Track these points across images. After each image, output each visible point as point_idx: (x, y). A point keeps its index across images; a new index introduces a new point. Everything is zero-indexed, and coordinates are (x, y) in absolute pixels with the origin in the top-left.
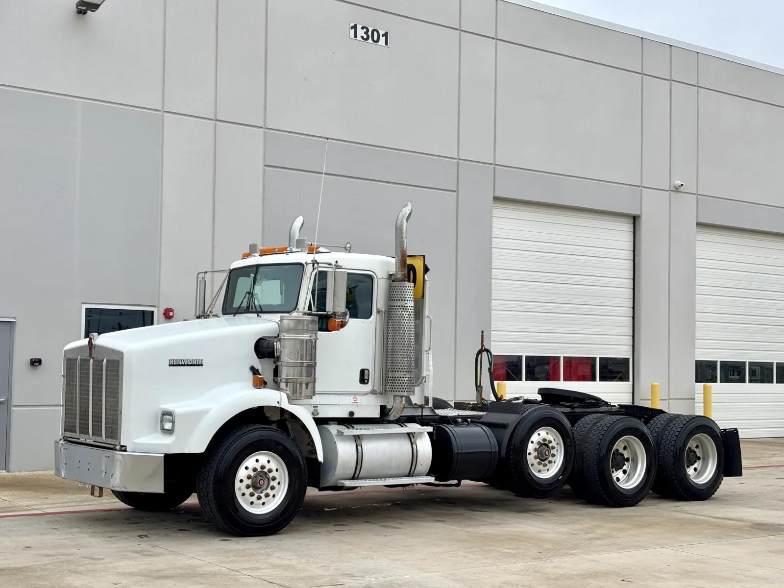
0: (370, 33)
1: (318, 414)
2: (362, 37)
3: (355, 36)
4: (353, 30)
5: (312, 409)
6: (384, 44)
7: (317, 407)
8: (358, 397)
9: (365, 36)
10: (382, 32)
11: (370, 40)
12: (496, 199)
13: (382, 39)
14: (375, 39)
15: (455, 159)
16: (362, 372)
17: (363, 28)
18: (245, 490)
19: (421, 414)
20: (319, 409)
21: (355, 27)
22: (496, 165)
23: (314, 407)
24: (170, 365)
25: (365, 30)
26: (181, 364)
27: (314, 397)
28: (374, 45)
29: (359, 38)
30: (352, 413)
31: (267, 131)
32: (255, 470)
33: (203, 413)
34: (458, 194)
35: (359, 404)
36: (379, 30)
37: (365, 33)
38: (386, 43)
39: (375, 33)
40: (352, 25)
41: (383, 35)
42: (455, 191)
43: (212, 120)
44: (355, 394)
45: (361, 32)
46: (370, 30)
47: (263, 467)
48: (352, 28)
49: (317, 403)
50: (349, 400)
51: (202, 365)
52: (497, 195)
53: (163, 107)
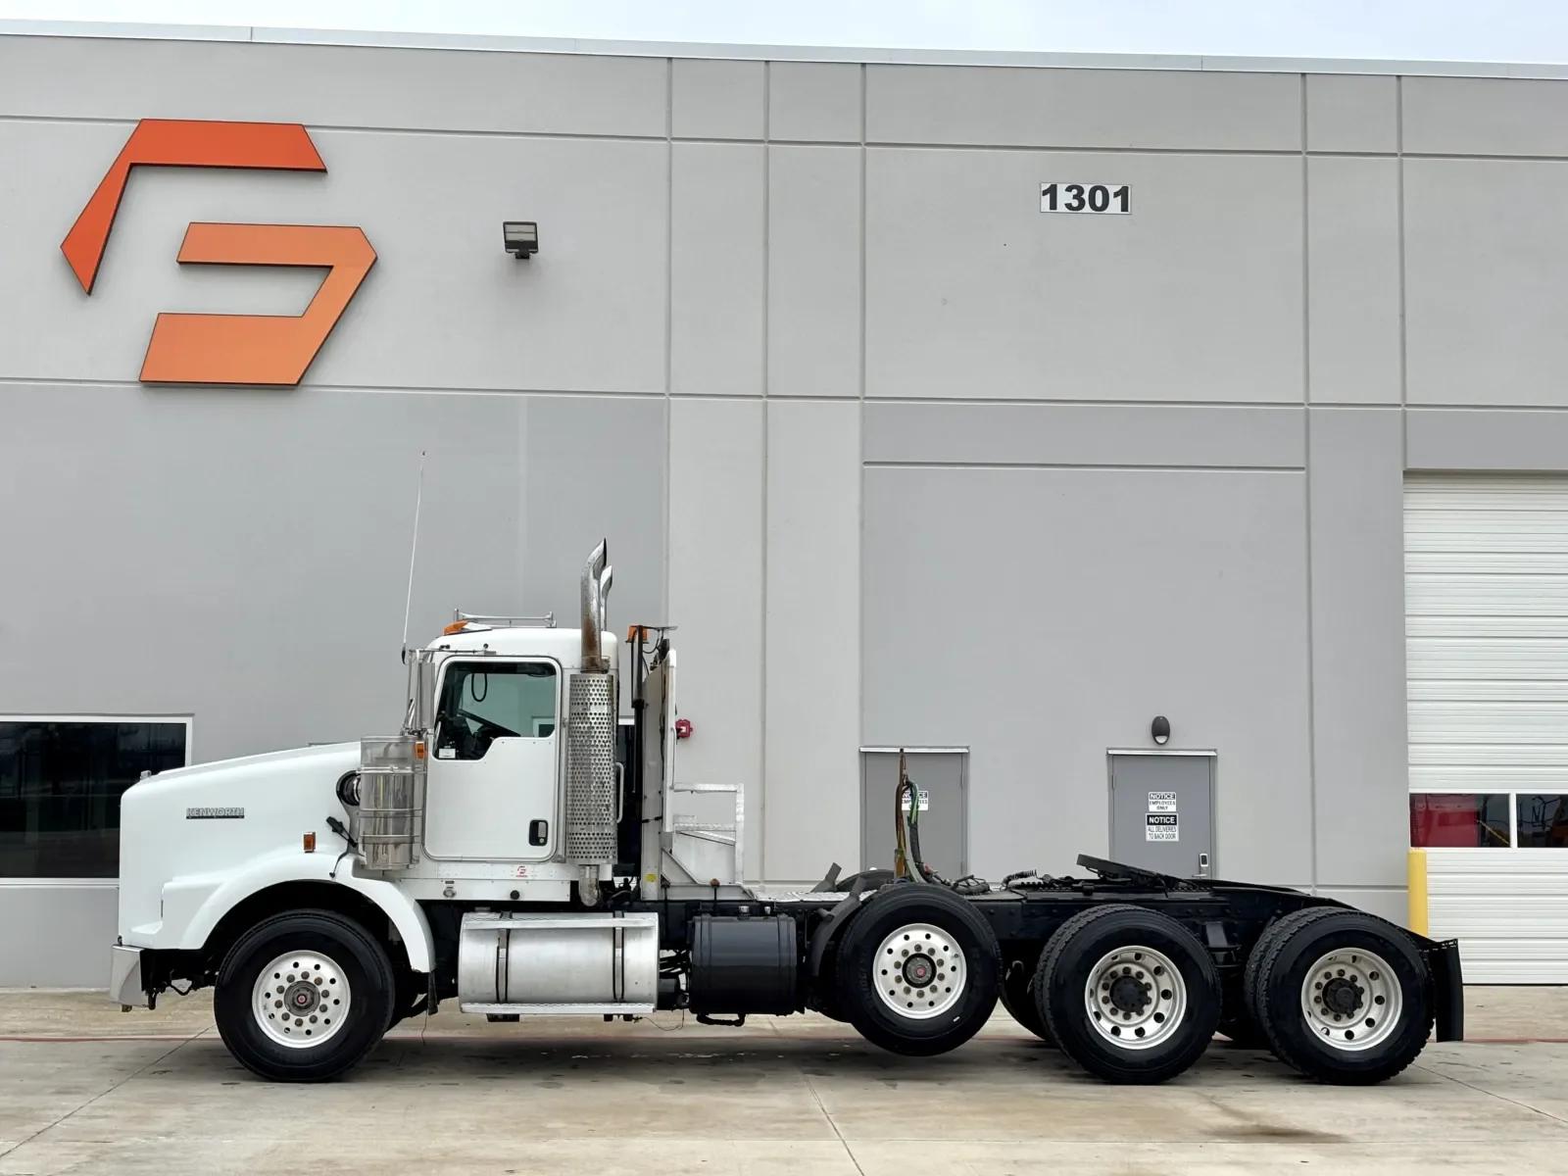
0: (1086, 196)
1: (453, 894)
2: (1069, 206)
3: (1053, 206)
4: (1048, 196)
5: (445, 886)
6: (1118, 210)
7: (453, 882)
8: (529, 868)
9: (1075, 203)
10: (1112, 190)
11: (1087, 208)
12: (1410, 474)
13: (1115, 204)
14: (1099, 202)
15: (1302, 404)
16: (534, 825)
17: (1069, 189)
18: (273, 1009)
19: (712, 898)
20: (456, 887)
21: (1052, 191)
22: (1407, 405)
23: (447, 882)
24: (188, 818)
25: (1075, 192)
26: (205, 815)
27: (411, 866)
28: (1098, 216)
29: (1061, 207)
30: (515, 894)
31: (866, 402)
32: (291, 979)
33: (208, 890)
34: (1308, 474)
35: (530, 878)
36: (1107, 187)
37: (1075, 197)
38: (1124, 208)
39: (1099, 195)
40: (1046, 187)
41: (1116, 195)
42: (1303, 469)
43: (760, 397)
44: (522, 862)
45: (1064, 197)
46: (1087, 189)
47: (305, 975)
48: (1045, 193)
49: (452, 877)
50: (511, 871)
51: (243, 817)
52: (1412, 465)
53: (668, 388)
